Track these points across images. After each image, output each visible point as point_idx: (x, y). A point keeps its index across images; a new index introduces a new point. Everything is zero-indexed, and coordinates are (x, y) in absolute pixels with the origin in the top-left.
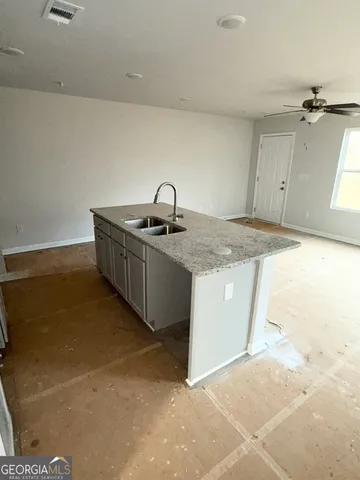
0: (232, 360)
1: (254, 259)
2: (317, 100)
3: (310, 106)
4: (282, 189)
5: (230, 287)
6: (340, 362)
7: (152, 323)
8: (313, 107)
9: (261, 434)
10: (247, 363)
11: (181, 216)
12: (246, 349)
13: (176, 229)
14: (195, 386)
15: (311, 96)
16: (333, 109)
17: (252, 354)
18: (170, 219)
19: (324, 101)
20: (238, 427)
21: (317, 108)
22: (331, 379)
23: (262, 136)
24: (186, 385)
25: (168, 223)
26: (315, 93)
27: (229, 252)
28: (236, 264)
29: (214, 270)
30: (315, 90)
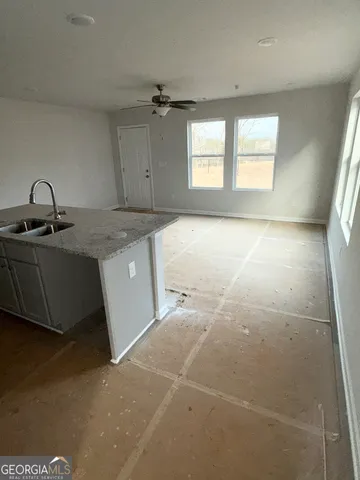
0: (145, 330)
1: (147, 236)
2: (163, 97)
3: (158, 101)
4: (147, 176)
5: (132, 265)
6: (223, 301)
7: (59, 327)
8: (161, 103)
9: (184, 371)
10: (159, 327)
11: (64, 213)
12: (155, 316)
13: (61, 227)
14: (121, 362)
15: (157, 93)
16: (177, 105)
17: (161, 318)
18: (52, 218)
19: (168, 97)
20: (167, 375)
21: (164, 103)
22: (220, 314)
23: (118, 128)
24: (113, 365)
25: (50, 222)
26: (160, 90)
27: (125, 235)
28: (135, 242)
29: (118, 252)
30: (159, 87)
